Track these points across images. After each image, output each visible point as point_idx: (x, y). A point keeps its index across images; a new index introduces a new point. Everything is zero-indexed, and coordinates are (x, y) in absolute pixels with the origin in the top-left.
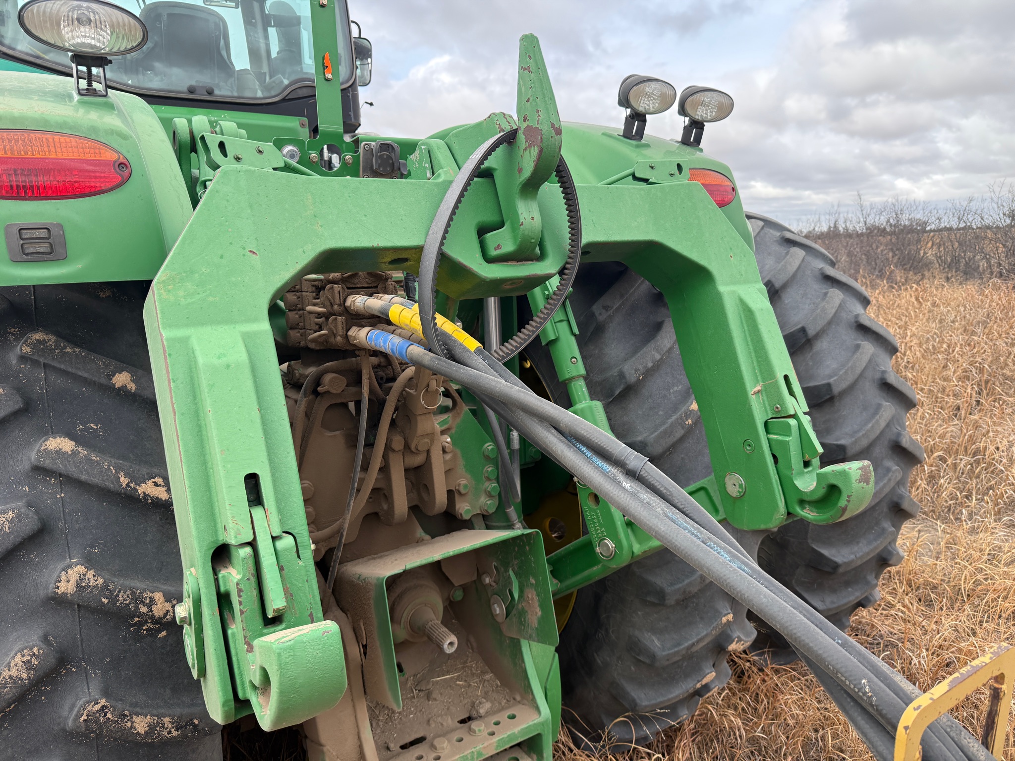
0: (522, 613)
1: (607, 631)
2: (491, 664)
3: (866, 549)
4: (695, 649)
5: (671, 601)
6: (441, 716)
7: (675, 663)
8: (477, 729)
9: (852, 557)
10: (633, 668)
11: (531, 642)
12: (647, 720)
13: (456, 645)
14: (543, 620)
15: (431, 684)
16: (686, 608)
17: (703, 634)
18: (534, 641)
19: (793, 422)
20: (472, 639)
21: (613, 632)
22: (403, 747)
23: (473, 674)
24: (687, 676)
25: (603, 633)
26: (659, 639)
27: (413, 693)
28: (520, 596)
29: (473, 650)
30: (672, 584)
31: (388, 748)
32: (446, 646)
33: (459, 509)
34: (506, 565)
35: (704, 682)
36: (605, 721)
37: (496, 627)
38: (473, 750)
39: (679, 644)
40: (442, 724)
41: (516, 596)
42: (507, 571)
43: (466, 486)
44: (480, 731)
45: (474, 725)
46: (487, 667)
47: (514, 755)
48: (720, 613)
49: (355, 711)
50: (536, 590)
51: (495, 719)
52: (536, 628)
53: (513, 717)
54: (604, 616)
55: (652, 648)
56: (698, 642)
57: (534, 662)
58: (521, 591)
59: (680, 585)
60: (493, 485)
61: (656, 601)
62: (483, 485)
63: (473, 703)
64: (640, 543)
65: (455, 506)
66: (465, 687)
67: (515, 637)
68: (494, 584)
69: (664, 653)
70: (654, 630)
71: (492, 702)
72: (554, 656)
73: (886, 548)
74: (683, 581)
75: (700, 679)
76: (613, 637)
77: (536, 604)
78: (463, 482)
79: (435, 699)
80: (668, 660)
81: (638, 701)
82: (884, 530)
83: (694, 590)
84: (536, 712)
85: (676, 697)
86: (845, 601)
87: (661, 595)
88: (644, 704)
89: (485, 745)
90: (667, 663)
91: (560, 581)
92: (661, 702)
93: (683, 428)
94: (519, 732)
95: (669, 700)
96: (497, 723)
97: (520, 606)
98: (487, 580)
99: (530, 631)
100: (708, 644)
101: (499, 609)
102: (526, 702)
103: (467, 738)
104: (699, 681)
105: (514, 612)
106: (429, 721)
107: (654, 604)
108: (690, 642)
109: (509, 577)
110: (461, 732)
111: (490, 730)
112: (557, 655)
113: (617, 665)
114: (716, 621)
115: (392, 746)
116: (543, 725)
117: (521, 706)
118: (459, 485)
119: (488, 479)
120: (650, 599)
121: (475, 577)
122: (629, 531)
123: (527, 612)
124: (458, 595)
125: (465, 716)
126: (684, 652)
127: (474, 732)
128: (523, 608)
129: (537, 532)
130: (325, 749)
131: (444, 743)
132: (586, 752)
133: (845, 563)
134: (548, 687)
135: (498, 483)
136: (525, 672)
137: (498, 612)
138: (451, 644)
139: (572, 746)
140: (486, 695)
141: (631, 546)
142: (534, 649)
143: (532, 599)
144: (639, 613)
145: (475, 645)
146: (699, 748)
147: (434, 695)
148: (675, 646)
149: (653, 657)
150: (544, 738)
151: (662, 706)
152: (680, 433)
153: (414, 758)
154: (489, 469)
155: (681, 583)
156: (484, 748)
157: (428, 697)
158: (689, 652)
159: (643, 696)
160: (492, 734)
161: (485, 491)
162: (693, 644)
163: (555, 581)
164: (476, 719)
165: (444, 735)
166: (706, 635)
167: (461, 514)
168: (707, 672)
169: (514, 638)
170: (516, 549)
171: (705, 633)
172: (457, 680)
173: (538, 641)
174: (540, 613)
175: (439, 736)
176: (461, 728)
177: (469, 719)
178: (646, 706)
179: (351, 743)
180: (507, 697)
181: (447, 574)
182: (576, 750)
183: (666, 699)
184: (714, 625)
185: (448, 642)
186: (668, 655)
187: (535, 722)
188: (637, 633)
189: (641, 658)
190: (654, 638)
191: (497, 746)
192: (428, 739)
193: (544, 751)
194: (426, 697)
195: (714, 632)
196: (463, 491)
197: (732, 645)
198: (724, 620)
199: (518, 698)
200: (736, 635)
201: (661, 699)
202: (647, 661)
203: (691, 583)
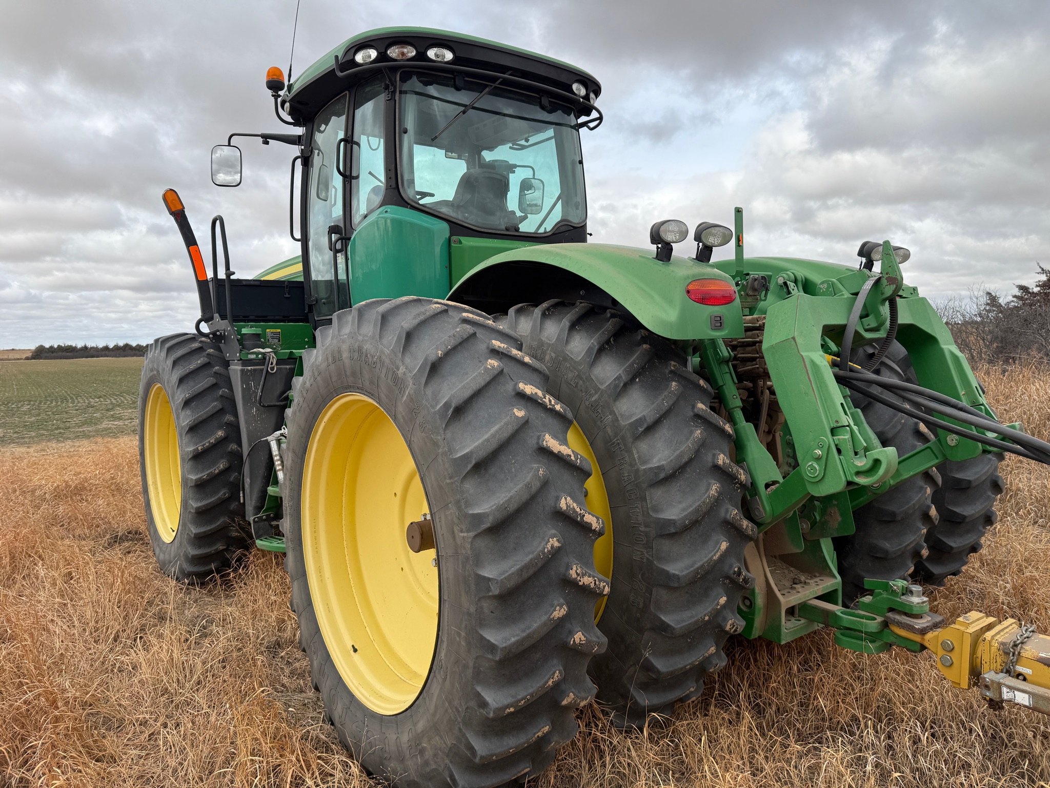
0: (825, 523)
3: (980, 508)
4: (908, 548)
5: (899, 518)
9: (973, 511)
14: (843, 523)
16: (904, 523)
17: (910, 542)
19: (983, 407)
26: (889, 542)
35: (909, 572)
39: (901, 544)
48: (919, 528)
52: (837, 528)
55: (885, 548)
59: (904, 508)
61: (889, 519)
69: (892, 550)
70: (886, 538)
73: (988, 509)
76: (857, 547)
82: (989, 497)
84: (833, 578)
86: (967, 542)
87: (893, 514)
93: (901, 424)
99: (831, 532)
110: (801, 585)
116: (837, 585)
126: (903, 549)
133: (970, 515)
150: (838, 592)
152: (899, 427)
162: (908, 545)
166: (914, 540)
168: (910, 566)
171: (912, 540)
179: (762, 579)
186: (895, 551)
188: (875, 541)
189: (878, 555)
190: (886, 542)
193: (838, 598)
198: (922, 531)
202: (882, 556)
203: (908, 508)
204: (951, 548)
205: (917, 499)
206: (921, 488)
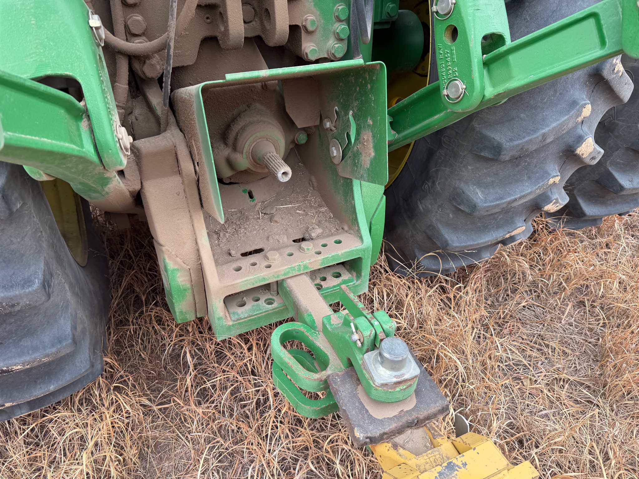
0: (357, 155)
1: (434, 183)
2: (327, 200)
4: (514, 204)
5: (506, 156)
6: (279, 234)
7: (492, 214)
8: (305, 248)
10: (451, 216)
11: (363, 182)
12: (454, 257)
13: (290, 176)
14: (375, 161)
15: (275, 210)
16: (517, 166)
17: (527, 192)
18: (365, 181)
20: (313, 179)
21: (439, 184)
22: (245, 255)
23: (311, 207)
24: (499, 227)
25: (430, 184)
26: (482, 192)
27: (259, 215)
28: (356, 139)
29: (314, 189)
30: (511, 140)
31: (230, 254)
32: (280, 175)
33: (305, 48)
34: (346, 108)
35: (513, 234)
36: (417, 254)
37: (333, 168)
38: (301, 263)
39: (502, 198)
40: (279, 241)
41: (353, 140)
42: (347, 114)
43: (313, 22)
44: (308, 249)
45: (304, 244)
46: (323, 203)
47: (337, 271)
48: (549, 174)
49: (192, 221)
50: (372, 132)
51: (324, 242)
52: (368, 169)
53: (339, 242)
54: (434, 169)
55: (475, 199)
56: (520, 198)
57: (363, 201)
58: (358, 133)
59: (520, 142)
60: (343, 26)
61: (490, 156)
62: (332, 26)
63: (308, 228)
64: (494, 86)
65: (301, 45)
66: (303, 215)
67: (348, 177)
68: (333, 129)
69: (485, 205)
70: (479, 184)
71: (323, 229)
72: (382, 197)
74: (524, 138)
75: (510, 231)
76: (438, 187)
77: (371, 145)
78: (311, 17)
79: (276, 222)
80: (487, 211)
81: (450, 242)
83: (532, 148)
84: (360, 241)
85: (486, 242)
87: (498, 149)
88: (455, 245)
89: (312, 261)
90: (486, 213)
91: (398, 132)
92: (471, 245)
94: (342, 254)
95: (478, 244)
96: (325, 246)
97: (355, 148)
98: (328, 125)
99: (362, 172)
100: (526, 202)
101: (336, 152)
102: (352, 232)
103: (296, 253)
104: (509, 232)
105: (350, 154)
106: (268, 237)
107: (487, 160)
108: (513, 198)
109: (348, 120)
110: (293, 248)
111: (317, 250)
112: (385, 197)
113: (437, 212)
114: (543, 181)
115: (233, 252)
116: (364, 251)
117: (347, 235)
118: (306, 20)
119: (339, 20)
120: (484, 154)
121: (317, 123)
122: (485, 72)
123: (361, 154)
124: (302, 138)
125: (300, 237)
126: (504, 206)
127: (303, 250)
128: (358, 151)
129: (381, 64)
130: (164, 249)
131: (276, 255)
132: (398, 275)
134: (373, 222)
135: (349, 26)
136: (354, 207)
137: (335, 154)
138: (285, 173)
139: (387, 269)
140: (319, 224)
141: (483, 89)
142: (364, 189)
143: (368, 140)
144: (469, 167)
145: (315, 184)
146: (487, 281)
147: (275, 219)
148: (497, 200)
149: (474, 207)
150: (364, 261)
151: (470, 248)
153: (249, 265)
154: (340, 8)
155: (521, 139)
156: (310, 263)
157: (271, 220)
158: (510, 206)
159: (455, 238)
160: (319, 253)
161: (334, 32)
162: (515, 200)
163: (393, 132)
164: (308, 240)
165: (277, 249)
166: (530, 193)
167: (307, 54)
168: (518, 226)
169: (348, 179)
170: (358, 89)
171: (529, 191)
172: (297, 209)
173: (368, 181)
174: (373, 154)
175: (274, 250)
176: (294, 246)
177: (303, 239)
178: (457, 247)
179: (189, 246)
180: (337, 227)
181: (291, 115)
182: (390, 273)
183: (475, 243)
184: (541, 184)
185: (283, 171)
186: (489, 207)
187: (357, 248)
188: (462, 185)
190: (478, 191)
191: (322, 263)
192: (266, 250)
193: (363, 271)
194: (269, 220)
195: (538, 191)
196: (310, 28)
197: (549, 205)
198: (551, 181)
199: (346, 228)
200: (555, 197)
201: (471, 243)
202: (467, 210)
203: (531, 140)
204: (622, 188)
205: (554, 125)
206: (574, 103)
